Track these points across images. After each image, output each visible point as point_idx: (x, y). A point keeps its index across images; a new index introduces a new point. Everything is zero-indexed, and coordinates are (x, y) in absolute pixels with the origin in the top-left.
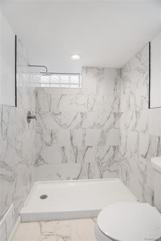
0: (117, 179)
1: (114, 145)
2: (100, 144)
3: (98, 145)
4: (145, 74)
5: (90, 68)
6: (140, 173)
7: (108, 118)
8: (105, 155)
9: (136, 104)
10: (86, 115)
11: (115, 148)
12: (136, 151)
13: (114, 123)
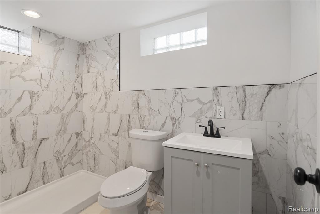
0: (81, 171)
1: (76, 132)
2: (58, 133)
3: (57, 135)
4: (115, 59)
5: (45, 31)
6: (112, 152)
7: (69, 99)
8: (66, 146)
9: (106, 85)
10: (38, 96)
11: (77, 134)
12: (107, 132)
13: (76, 105)
